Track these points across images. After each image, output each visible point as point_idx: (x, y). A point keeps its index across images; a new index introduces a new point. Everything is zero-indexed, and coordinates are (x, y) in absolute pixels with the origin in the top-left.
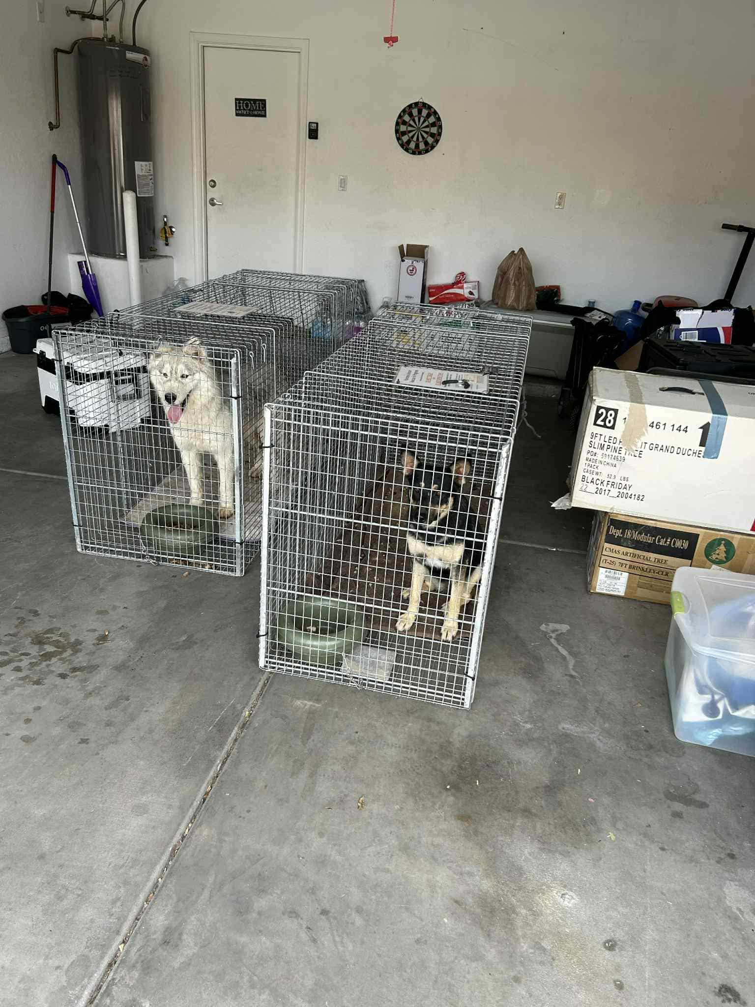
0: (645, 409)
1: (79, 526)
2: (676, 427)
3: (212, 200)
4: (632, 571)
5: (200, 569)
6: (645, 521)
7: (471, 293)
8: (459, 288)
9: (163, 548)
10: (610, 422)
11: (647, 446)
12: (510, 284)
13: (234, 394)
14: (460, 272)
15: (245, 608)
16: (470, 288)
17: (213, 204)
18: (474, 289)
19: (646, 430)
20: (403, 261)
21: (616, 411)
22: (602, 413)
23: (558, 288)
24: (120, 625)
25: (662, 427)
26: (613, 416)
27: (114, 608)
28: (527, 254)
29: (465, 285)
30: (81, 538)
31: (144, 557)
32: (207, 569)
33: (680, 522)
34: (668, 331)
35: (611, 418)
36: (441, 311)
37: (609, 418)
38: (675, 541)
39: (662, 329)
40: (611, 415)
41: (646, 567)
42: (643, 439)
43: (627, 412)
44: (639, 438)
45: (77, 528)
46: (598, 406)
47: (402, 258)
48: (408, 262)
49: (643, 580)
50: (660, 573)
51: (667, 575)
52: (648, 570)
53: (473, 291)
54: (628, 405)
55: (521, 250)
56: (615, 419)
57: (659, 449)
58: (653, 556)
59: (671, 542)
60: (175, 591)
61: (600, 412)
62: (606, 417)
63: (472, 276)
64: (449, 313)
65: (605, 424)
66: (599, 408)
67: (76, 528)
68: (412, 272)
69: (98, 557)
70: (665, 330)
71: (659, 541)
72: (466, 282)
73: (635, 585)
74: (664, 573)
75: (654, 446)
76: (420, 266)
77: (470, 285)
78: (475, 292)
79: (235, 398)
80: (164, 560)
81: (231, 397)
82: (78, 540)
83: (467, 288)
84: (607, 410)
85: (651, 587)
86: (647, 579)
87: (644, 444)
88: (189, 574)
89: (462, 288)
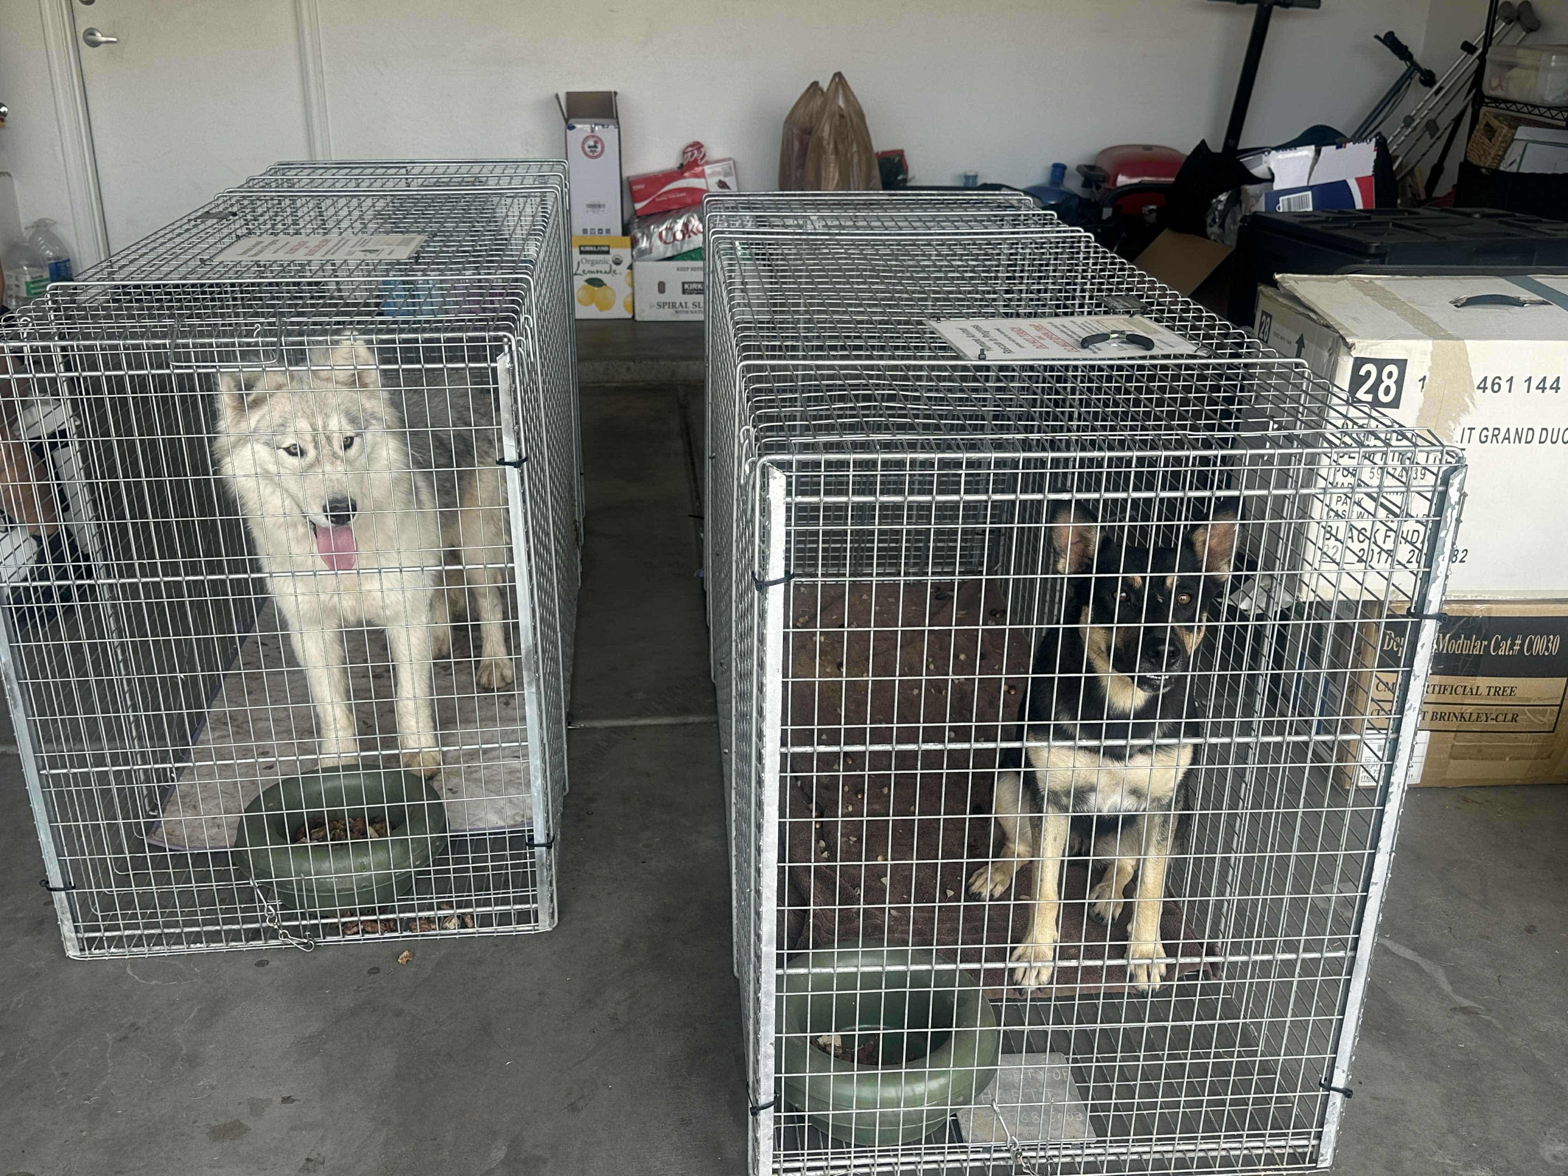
0: (1464, 350)
1: (67, 887)
2: (1534, 384)
3: (91, 32)
4: (1439, 725)
5: (435, 932)
6: (1467, 606)
7: (722, 185)
8: (696, 176)
9: (326, 900)
10: (1387, 391)
11: (1476, 434)
12: (825, 152)
13: (511, 454)
14: (690, 141)
15: (614, 1018)
16: (719, 173)
17: (95, 44)
18: (727, 174)
19: (1472, 398)
20: (572, 128)
21: (1402, 364)
22: (1369, 373)
23: (901, 153)
24: (301, 1159)
25: (1505, 386)
26: (1395, 376)
27: (257, 1107)
28: (849, 83)
29: (708, 169)
30: (75, 920)
31: (274, 934)
32: (453, 927)
33: (1522, 598)
34: (1236, 200)
35: (1391, 383)
36: (669, 229)
37: (1387, 382)
38: (1531, 641)
39: (1223, 197)
40: (1390, 375)
41: (1470, 709)
42: (1466, 421)
43: (1428, 362)
44: (1456, 420)
45: (63, 893)
46: (1356, 359)
47: (566, 121)
48: (583, 128)
49: (1463, 741)
50: (1501, 718)
51: (1514, 719)
52: (1474, 717)
53: (726, 180)
54: (1427, 345)
55: (838, 76)
56: (1400, 383)
57: (1500, 438)
58: (1483, 683)
59: (1522, 645)
60: (399, 1014)
61: (1362, 372)
62: (1379, 381)
63: (715, 150)
64: (686, 230)
65: (1376, 397)
66: (1359, 362)
67: (60, 897)
68: (594, 149)
69: (134, 963)
70: (1228, 200)
71: (1497, 647)
72: (707, 163)
73: (1446, 756)
74: (1509, 717)
75: (1490, 434)
76: (607, 134)
77: (718, 168)
78: (730, 181)
79: (517, 465)
80: (332, 930)
81: (502, 462)
82: (67, 928)
83: (713, 174)
84: (1379, 364)
85: (1479, 754)
86: (1469, 736)
87: (1467, 432)
88: (413, 955)
89: (702, 175)
